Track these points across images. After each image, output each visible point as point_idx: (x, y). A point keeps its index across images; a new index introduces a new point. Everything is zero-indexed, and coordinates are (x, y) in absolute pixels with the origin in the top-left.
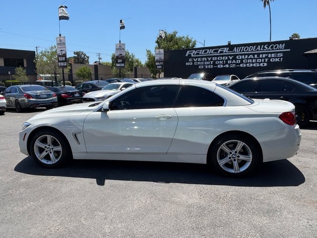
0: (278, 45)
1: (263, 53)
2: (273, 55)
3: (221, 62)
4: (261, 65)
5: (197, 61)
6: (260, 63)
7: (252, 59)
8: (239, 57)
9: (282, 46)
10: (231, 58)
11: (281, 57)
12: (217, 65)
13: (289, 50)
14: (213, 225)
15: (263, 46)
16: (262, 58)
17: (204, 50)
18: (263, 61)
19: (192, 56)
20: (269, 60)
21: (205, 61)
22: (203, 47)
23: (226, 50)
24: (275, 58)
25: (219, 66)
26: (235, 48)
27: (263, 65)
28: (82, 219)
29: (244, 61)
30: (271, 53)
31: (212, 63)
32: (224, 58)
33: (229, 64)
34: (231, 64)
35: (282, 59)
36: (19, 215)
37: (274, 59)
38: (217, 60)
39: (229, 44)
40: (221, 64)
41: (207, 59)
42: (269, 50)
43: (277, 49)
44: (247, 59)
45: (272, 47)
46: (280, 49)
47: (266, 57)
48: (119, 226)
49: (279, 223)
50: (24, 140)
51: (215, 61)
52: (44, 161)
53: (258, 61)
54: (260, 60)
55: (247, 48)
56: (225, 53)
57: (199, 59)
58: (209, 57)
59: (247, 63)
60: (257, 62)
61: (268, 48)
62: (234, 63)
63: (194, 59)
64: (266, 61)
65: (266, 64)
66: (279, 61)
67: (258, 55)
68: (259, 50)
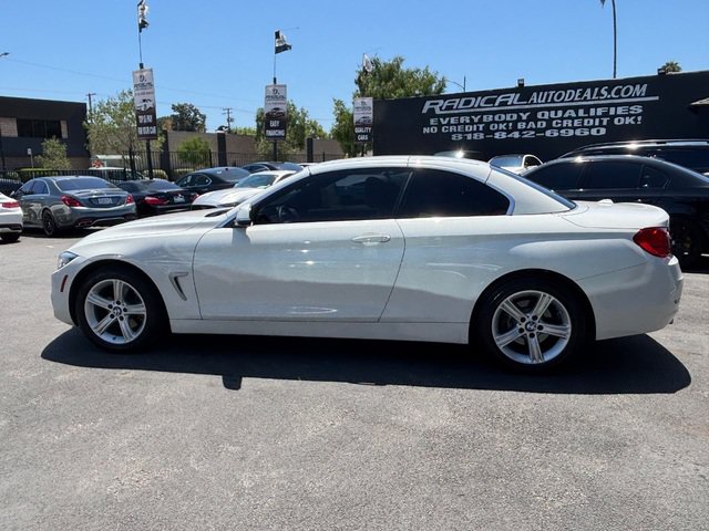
0: (631, 88)
1: (596, 106)
2: (620, 110)
3: (502, 126)
4: (594, 132)
5: (449, 124)
6: (590, 128)
7: (573, 119)
8: (543, 115)
9: (641, 90)
10: (524, 117)
11: (639, 115)
12: (493, 133)
13: (657, 98)
14: (482, 474)
15: (596, 89)
16: (594, 118)
17: (463, 100)
18: (597, 124)
19: (438, 112)
20: (611, 122)
21: (465, 124)
22: (462, 91)
23: (513, 98)
24: (624, 116)
25: (497, 136)
26: (535, 94)
27: (598, 131)
28: (192, 461)
29: (554, 122)
30: (616, 105)
31: (481, 129)
32: (508, 116)
33: (521, 131)
34: (525, 130)
35: (639, 118)
36: (52, 451)
37: (622, 119)
38: (494, 122)
39: (521, 85)
40: (502, 130)
41: (471, 120)
42: (612, 98)
43: (630, 97)
44: (562, 119)
45: (618, 92)
46: (636, 96)
47: (605, 115)
48: (274, 474)
49: (631, 471)
50: (62, 290)
51: (488, 124)
52: (108, 338)
53: (586, 124)
54: (592, 121)
55: (561, 94)
56: (512, 104)
57: (453, 120)
58: (476, 114)
59: (562, 128)
60: (583, 127)
61: (609, 93)
62: (531, 129)
63: (442, 120)
64: (605, 123)
65: (603, 131)
66: (633, 123)
67: (587, 109)
68: (589, 98)
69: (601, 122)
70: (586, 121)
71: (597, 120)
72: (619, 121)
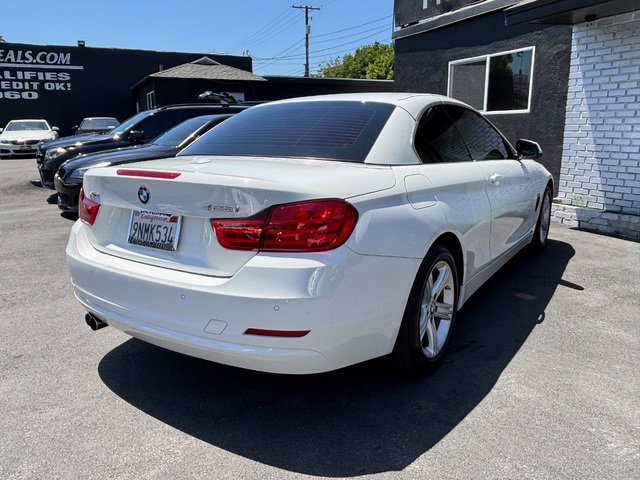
0: (56, 55)
1: (24, 70)
2: (49, 76)
4: (25, 95)
6: (21, 91)
9: (65, 58)
11: (66, 82)
13: (82, 68)
15: (20, 53)
16: (23, 81)
18: (27, 87)
20: (41, 86)
24: (54, 82)
27: (30, 95)
30: (44, 71)
35: (69, 85)
37: (52, 84)
42: (37, 63)
43: (56, 64)
45: (43, 58)
46: (61, 64)
47: (35, 79)
53: (15, 87)
54: (21, 84)
60: (12, 90)
61: (34, 58)
64: (35, 87)
65: (35, 96)
66: (63, 89)
67: (13, 71)
68: (13, 60)
69: (31, 86)
70: (14, 84)
71: (27, 84)
72: (50, 86)
